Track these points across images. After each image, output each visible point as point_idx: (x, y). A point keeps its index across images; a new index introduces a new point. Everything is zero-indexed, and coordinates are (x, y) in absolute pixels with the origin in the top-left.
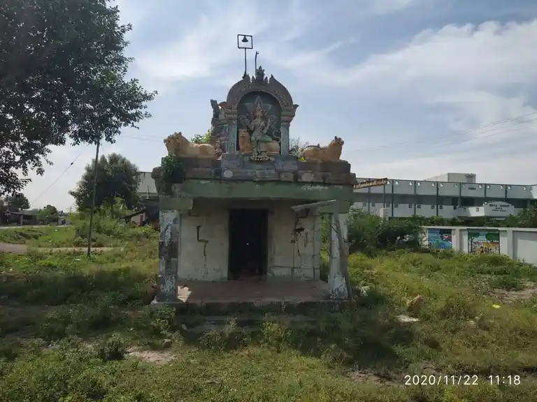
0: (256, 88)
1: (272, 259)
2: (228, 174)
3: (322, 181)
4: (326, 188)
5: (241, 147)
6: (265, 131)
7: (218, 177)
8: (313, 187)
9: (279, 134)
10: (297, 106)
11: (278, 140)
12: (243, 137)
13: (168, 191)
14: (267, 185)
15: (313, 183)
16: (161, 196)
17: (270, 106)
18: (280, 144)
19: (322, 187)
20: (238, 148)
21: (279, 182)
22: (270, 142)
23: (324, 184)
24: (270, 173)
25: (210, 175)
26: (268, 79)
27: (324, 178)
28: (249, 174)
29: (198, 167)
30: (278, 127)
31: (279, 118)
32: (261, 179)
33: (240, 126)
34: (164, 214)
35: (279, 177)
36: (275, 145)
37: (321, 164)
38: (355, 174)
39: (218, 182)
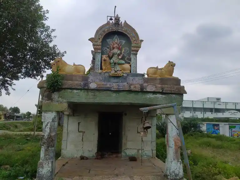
0: (115, 29)
1: (125, 144)
2: (93, 86)
3: (161, 91)
4: (163, 96)
5: (103, 67)
6: (120, 57)
7: (86, 88)
8: (155, 95)
9: (130, 60)
10: (142, 41)
11: (129, 63)
12: (105, 60)
13: (49, 98)
14: (121, 94)
15: (154, 93)
16: (44, 101)
17: (124, 42)
18: (130, 66)
19: (161, 96)
20: (101, 69)
21: (130, 91)
22: (123, 64)
23: (162, 93)
24: (124, 85)
25: (81, 86)
26: (123, 23)
27: (162, 89)
28: (108, 86)
29: (72, 80)
30: (129, 54)
31: (130, 49)
32: (117, 90)
33: (103, 53)
34: (45, 114)
35: (130, 87)
36: (127, 66)
37: (160, 79)
38: (184, 87)
39: (86, 91)
